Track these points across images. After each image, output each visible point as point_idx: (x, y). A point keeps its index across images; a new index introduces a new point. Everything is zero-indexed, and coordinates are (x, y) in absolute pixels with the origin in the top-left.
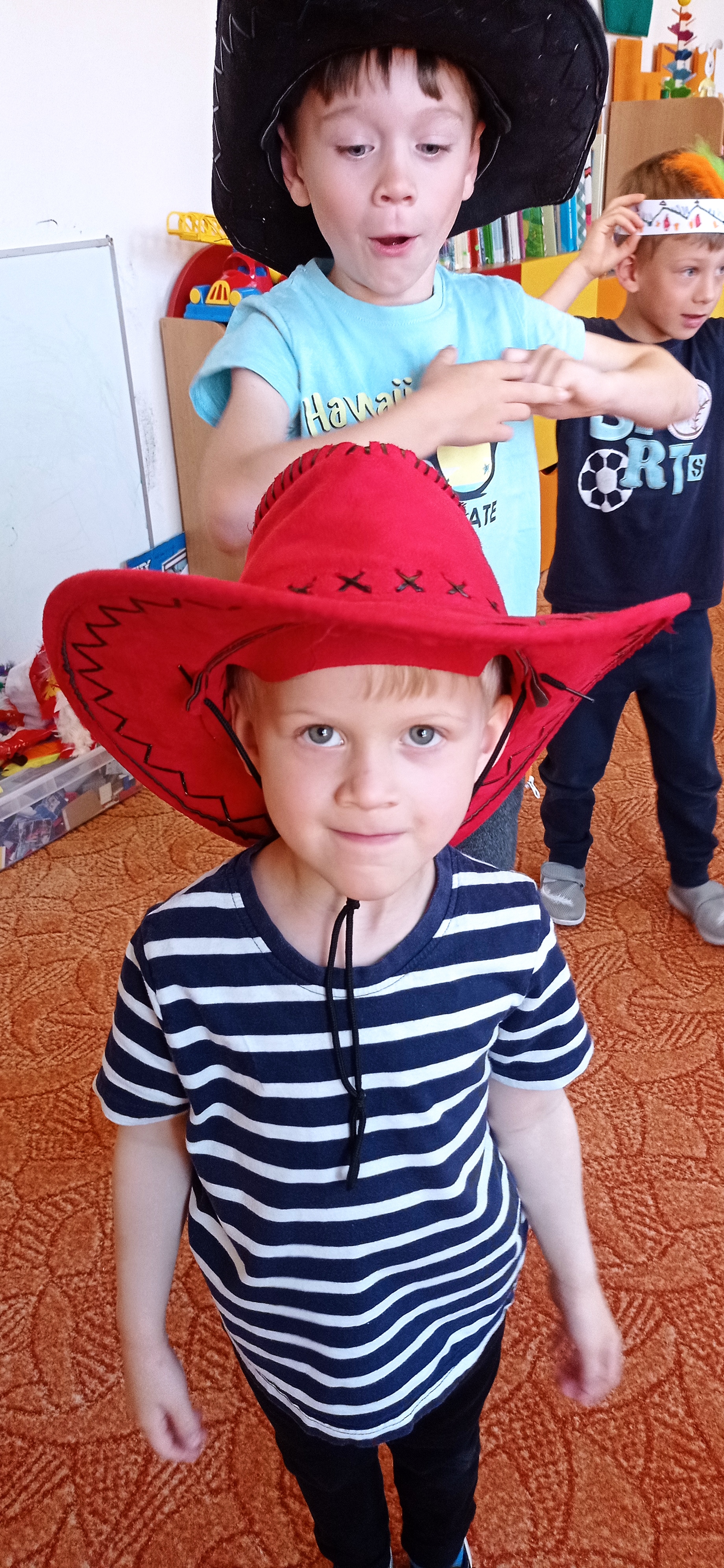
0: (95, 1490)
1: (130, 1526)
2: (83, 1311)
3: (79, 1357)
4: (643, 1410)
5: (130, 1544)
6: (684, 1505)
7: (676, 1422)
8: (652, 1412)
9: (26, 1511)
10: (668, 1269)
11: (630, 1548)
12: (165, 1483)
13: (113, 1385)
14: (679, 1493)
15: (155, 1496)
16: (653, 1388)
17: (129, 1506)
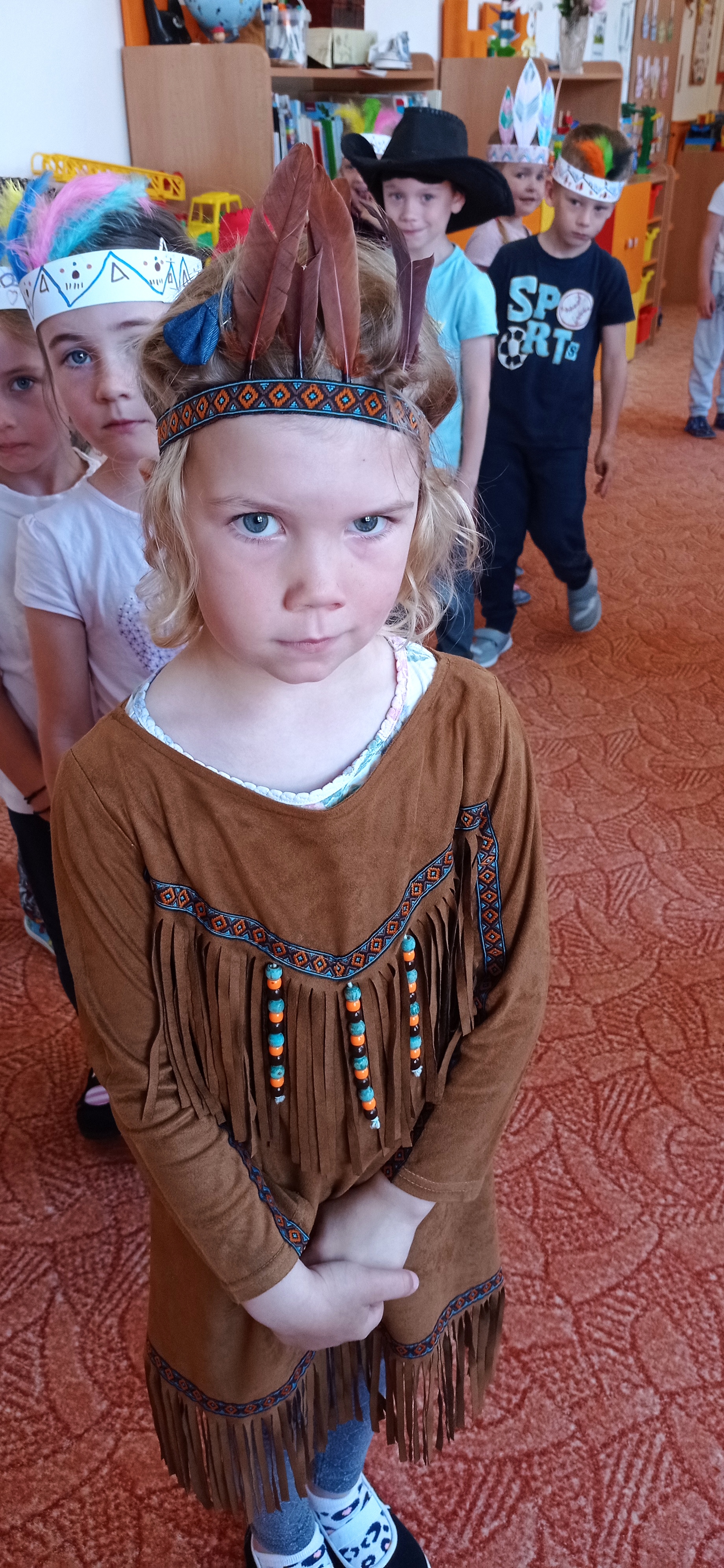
0: (76, 1275)
1: (111, 1297)
2: (44, 1144)
3: (47, 1179)
4: (530, 1172)
5: (112, 1310)
6: (566, 1235)
7: (557, 1178)
8: (537, 1173)
9: (17, 1296)
10: (544, 1070)
11: (525, 1267)
12: (137, 1264)
13: (80, 1196)
14: (562, 1227)
15: (129, 1273)
16: (537, 1157)
17: (108, 1282)
